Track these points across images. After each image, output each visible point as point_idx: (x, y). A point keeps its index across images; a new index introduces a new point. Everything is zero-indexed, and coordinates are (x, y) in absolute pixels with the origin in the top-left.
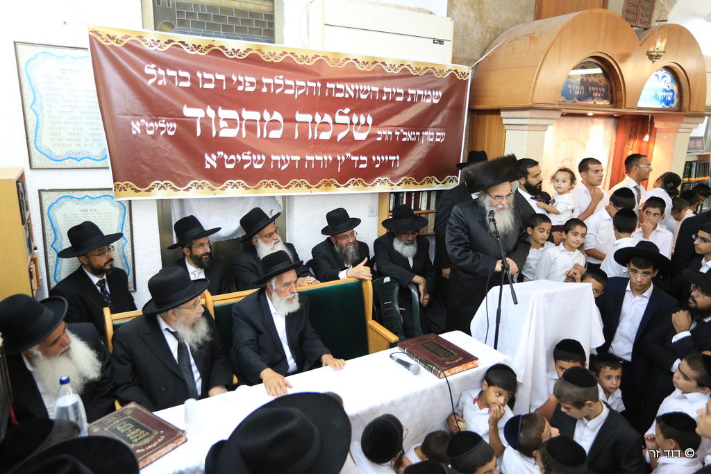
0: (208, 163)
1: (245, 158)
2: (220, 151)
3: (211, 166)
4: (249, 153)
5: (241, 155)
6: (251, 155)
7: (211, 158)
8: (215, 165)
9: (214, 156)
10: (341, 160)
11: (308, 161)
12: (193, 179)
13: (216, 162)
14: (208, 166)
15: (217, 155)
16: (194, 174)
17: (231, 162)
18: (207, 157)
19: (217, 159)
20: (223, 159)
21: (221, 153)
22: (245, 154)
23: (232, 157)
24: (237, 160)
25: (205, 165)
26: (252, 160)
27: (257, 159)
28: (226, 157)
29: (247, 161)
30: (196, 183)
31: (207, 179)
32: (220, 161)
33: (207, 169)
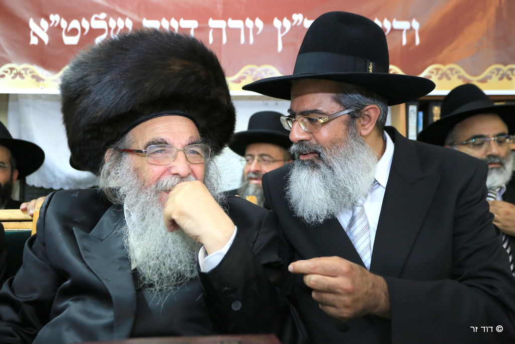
0: (35, 34)
1: (96, 25)
2: (54, 14)
3: (40, 40)
4: (103, 15)
5: (89, 21)
6: (107, 20)
7: (39, 25)
8: (46, 39)
9: (44, 23)
10: (283, 29)
11: (215, 29)
12: (8, 62)
13: (48, 33)
14: (34, 41)
15: (50, 22)
16: (10, 53)
17: (74, 32)
18: (32, 24)
19: (50, 29)
20: (59, 25)
21: (54, 18)
22: (97, 19)
23: (75, 24)
24: (83, 30)
25: (29, 39)
26: (109, 29)
27: (117, 28)
28: (64, 24)
29: (101, 31)
30: (12, 69)
31: (32, 63)
32: (55, 31)
33: (34, 45)
